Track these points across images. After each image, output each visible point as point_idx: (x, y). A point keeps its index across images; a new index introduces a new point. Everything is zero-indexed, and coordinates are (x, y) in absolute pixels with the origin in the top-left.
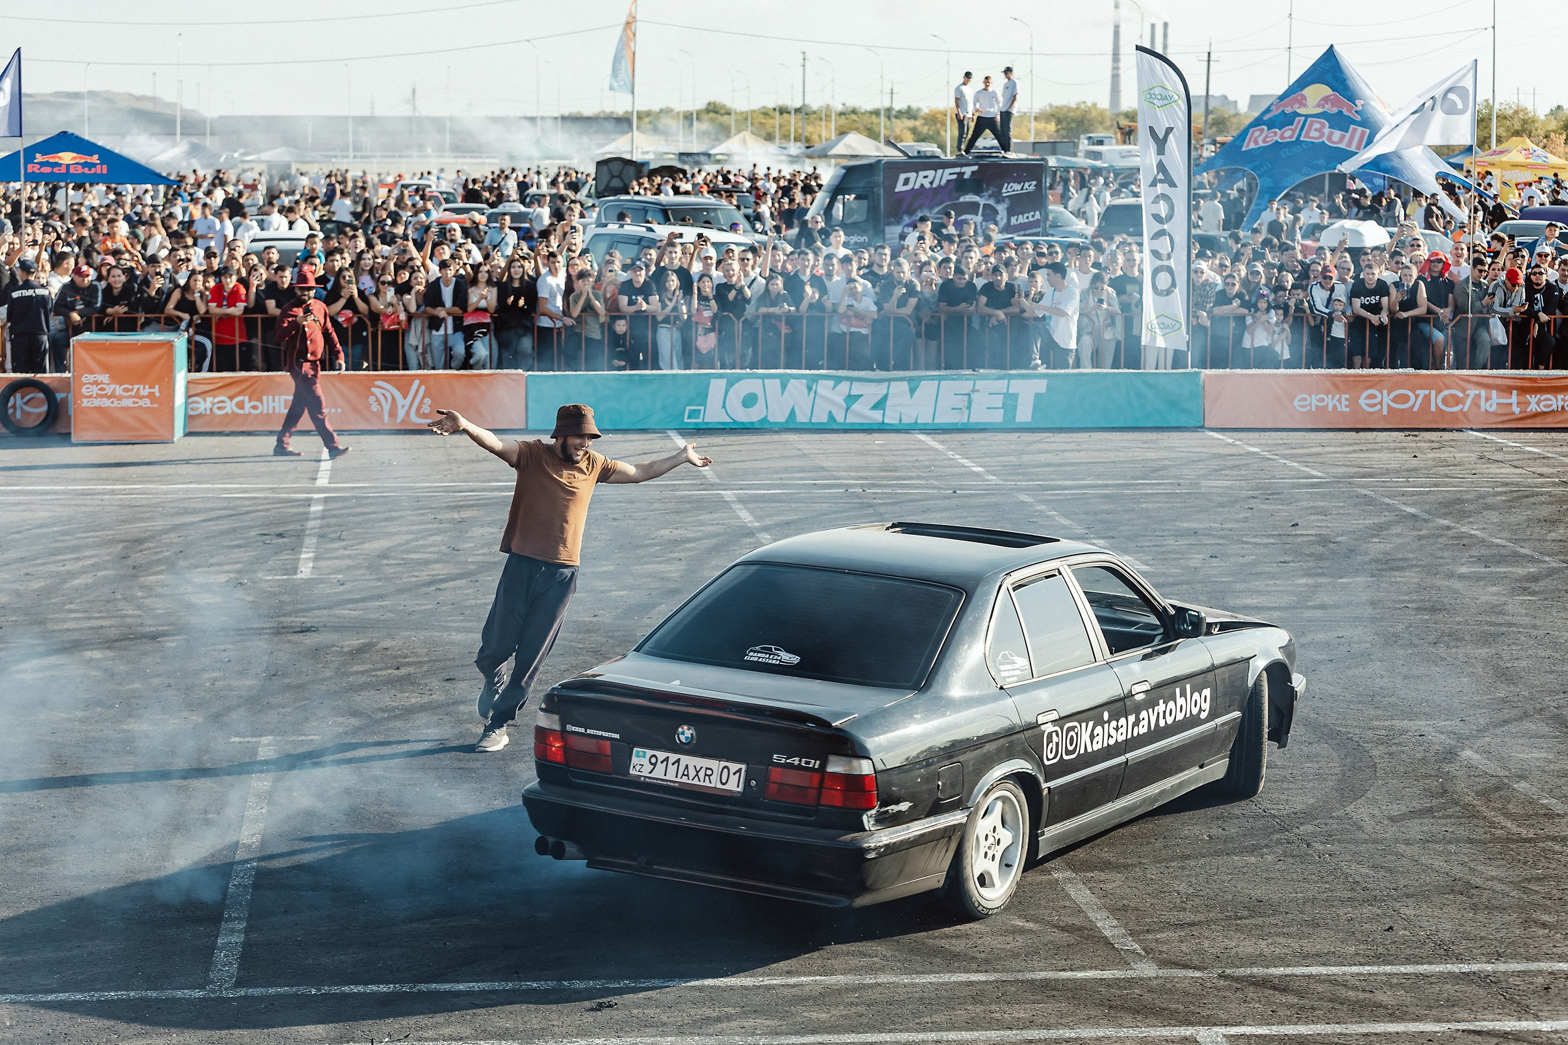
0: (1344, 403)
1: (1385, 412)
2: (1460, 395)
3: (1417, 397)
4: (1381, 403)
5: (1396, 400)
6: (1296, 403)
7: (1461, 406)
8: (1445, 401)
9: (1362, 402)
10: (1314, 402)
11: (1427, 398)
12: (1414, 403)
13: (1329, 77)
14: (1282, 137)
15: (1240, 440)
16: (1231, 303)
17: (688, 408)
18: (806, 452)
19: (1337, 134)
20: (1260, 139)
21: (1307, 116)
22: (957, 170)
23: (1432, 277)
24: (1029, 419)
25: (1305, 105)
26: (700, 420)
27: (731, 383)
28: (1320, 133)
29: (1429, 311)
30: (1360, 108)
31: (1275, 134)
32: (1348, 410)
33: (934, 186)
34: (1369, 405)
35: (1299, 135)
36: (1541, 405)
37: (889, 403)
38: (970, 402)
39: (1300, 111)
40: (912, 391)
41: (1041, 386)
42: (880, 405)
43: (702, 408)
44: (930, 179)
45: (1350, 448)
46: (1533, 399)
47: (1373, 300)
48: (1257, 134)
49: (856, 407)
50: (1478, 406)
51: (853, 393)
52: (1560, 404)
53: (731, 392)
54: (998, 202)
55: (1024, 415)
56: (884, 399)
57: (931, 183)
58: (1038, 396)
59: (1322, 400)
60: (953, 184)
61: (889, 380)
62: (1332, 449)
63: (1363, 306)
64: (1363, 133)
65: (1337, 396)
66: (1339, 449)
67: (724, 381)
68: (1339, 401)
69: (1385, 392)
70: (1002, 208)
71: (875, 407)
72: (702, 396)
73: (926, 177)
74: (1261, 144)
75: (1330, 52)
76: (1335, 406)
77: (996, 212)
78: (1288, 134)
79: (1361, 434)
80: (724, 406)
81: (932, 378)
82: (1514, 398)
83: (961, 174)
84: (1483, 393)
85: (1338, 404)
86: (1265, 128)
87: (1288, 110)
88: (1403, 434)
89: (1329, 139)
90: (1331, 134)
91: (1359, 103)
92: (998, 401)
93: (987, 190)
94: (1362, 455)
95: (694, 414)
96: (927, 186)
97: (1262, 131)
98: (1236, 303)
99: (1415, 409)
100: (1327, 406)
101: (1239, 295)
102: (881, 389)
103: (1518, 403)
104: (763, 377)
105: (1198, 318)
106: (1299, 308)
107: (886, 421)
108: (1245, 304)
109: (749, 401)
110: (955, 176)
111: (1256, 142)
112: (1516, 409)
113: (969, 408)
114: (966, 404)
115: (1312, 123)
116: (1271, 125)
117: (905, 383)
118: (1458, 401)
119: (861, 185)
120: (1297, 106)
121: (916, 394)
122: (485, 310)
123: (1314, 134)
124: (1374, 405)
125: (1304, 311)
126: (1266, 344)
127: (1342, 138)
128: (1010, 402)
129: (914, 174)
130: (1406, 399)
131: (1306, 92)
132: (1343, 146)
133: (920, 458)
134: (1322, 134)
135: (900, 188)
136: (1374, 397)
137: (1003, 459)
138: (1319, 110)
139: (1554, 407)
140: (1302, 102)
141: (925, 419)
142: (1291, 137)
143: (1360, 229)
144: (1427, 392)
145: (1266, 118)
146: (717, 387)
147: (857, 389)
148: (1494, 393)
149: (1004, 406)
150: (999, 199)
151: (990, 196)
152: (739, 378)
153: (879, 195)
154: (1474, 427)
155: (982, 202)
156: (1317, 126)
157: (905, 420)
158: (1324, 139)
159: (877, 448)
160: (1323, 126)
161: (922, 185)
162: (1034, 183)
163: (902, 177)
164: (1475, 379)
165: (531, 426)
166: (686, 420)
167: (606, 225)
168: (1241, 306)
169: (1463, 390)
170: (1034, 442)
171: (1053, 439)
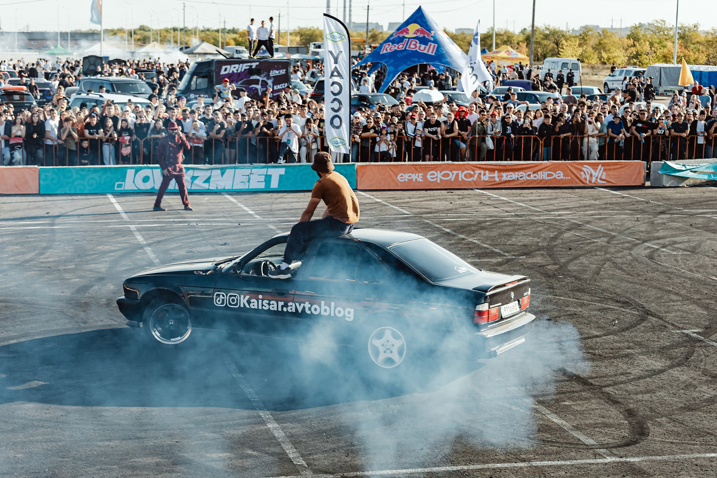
0: (421, 177)
1: (439, 181)
2: (472, 173)
3: (453, 174)
4: (437, 177)
5: (443, 176)
6: (399, 178)
7: (472, 178)
8: (465, 176)
9: (429, 177)
10: (407, 177)
11: (457, 175)
12: (452, 177)
13: (419, 20)
14: (398, 48)
15: (373, 196)
16: (369, 131)
17: (117, 183)
18: (172, 204)
19: (423, 47)
20: (388, 48)
21: (409, 38)
22: (249, 64)
23: (460, 118)
24: (277, 187)
25: (408, 33)
26: (122, 189)
27: (137, 170)
28: (415, 46)
29: (459, 134)
30: (433, 35)
31: (395, 46)
32: (422, 180)
33: (239, 71)
34: (431, 178)
35: (406, 48)
36: (508, 177)
37: (212, 180)
38: (249, 179)
39: (407, 36)
40: (222, 174)
41: (282, 171)
42: (208, 181)
43: (123, 183)
44: (236, 69)
45: (422, 199)
46: (504, 174)
47: (434, 129)
48: (387, 46)
49: (196, 182)
50: (480, 178)
51: (195, 175)
52: (517, 176)
53: (137, 175)
54: (268, 79)
55: (274, 184)
56: (209, 178)
57: (237, 70)
58: (281, 176)
59: (410, 176)
60: (247, 71)
61: (212, 169)
62: (414, 200)
63: (429, 132)
64: (435, 46)
65: (417, 174)
66: (417, 200)
67: (134, 170)
68: (418, 176)
69: (439, 172)
70: (270, 82)
71: (205, 182)
72: (123, 178)
73: (234, 67)
74: (389, 51)
75: (420, 9)
76: (416, 179)
77: (267, 84)
78: (401, 46)
79: (428, 192)
80: (134, 182)
81: (232, 168)
82: (496, 174)
83: (251, 66)
84: (482, 172)
85: (417, 178)
86: (390, 43)
87: (401, 35)
88: (446, 191)
89: (419, 49)
90: (420, 46)
91: (433, 32)
92: (263, 178)
93: (263, 73)
94: (428, 202)
95: (120, 186)
96: (235, 72)
97: (389, 45)
98: (372, 131)
99: (452, 180)
100: (412, 179)
101: (374, 128)
102: (208, 174)
103: (498, 177)
104: (152, 168)
105: (355, 138)
106: (400, 133)
107: (211, 188)
108: (376, 132)
109: (146, 179)
110: (248, 67)
111: (387, 50)
112: (497, 179)
113: (249, 182)
114: (248, 180)
115: (412, 41)
116: (393, 42)
117: (219, 171)
118: (471, 176)
119: (205, 71)
120: (405, 33)
121: (224, 176)
122: (20, 137)
123: (413, 46)
124: (434, 178)
125: (403, 135)
126: (386, 150)
127: (425, 48)
128: (268, 179)
129: (229, 66)
130: (448, 175)
131: (408, 27)
132: (425, 52)
133: (225, 207)
134: (416, 47)
135: (223, 72)
136: (433, 174)
137: (264, 207)
138: (415, 36)
139: (514, 178)
140: (407, 31)
141: (228, 187)
142: (402, 48)
143: (430, 94)
144: (457, 172)
145: (391, 39)
146: (130, 173)
147: (196, 173)
148: (487, 172)
149: (265, 181)
150: (269, 78)
151: (264, 76)
152: (141, 169)
153: (213, 76)
154: (478, 187)
155: (261, 79)
156: (414, 43)
157: (219, 188)
158: (417, 49)
159: (206, 202)
160: (416, 42)
161: (233, 71)
162: (285, 70)
163: (224, 67)
164: (479, 166)
165: (42, 192)
166: (116, 189)
167: (80, 94)
168: (375, 132)
169: (474, 171)
170: (278, 198)
171: (288, 196)
